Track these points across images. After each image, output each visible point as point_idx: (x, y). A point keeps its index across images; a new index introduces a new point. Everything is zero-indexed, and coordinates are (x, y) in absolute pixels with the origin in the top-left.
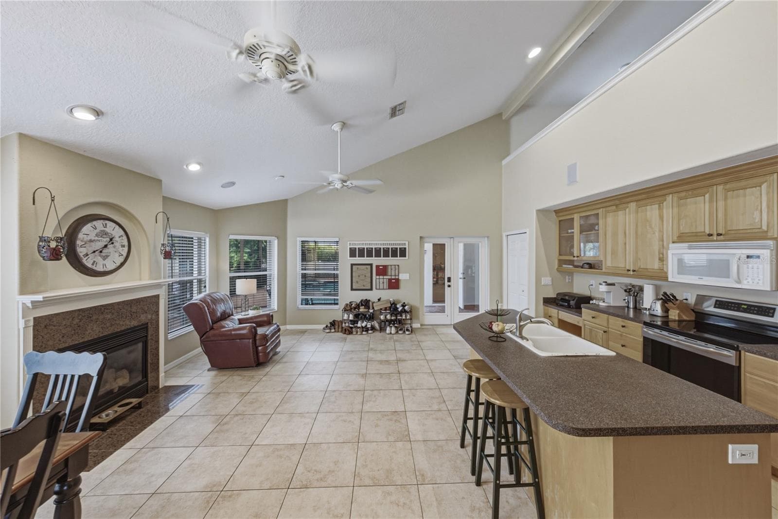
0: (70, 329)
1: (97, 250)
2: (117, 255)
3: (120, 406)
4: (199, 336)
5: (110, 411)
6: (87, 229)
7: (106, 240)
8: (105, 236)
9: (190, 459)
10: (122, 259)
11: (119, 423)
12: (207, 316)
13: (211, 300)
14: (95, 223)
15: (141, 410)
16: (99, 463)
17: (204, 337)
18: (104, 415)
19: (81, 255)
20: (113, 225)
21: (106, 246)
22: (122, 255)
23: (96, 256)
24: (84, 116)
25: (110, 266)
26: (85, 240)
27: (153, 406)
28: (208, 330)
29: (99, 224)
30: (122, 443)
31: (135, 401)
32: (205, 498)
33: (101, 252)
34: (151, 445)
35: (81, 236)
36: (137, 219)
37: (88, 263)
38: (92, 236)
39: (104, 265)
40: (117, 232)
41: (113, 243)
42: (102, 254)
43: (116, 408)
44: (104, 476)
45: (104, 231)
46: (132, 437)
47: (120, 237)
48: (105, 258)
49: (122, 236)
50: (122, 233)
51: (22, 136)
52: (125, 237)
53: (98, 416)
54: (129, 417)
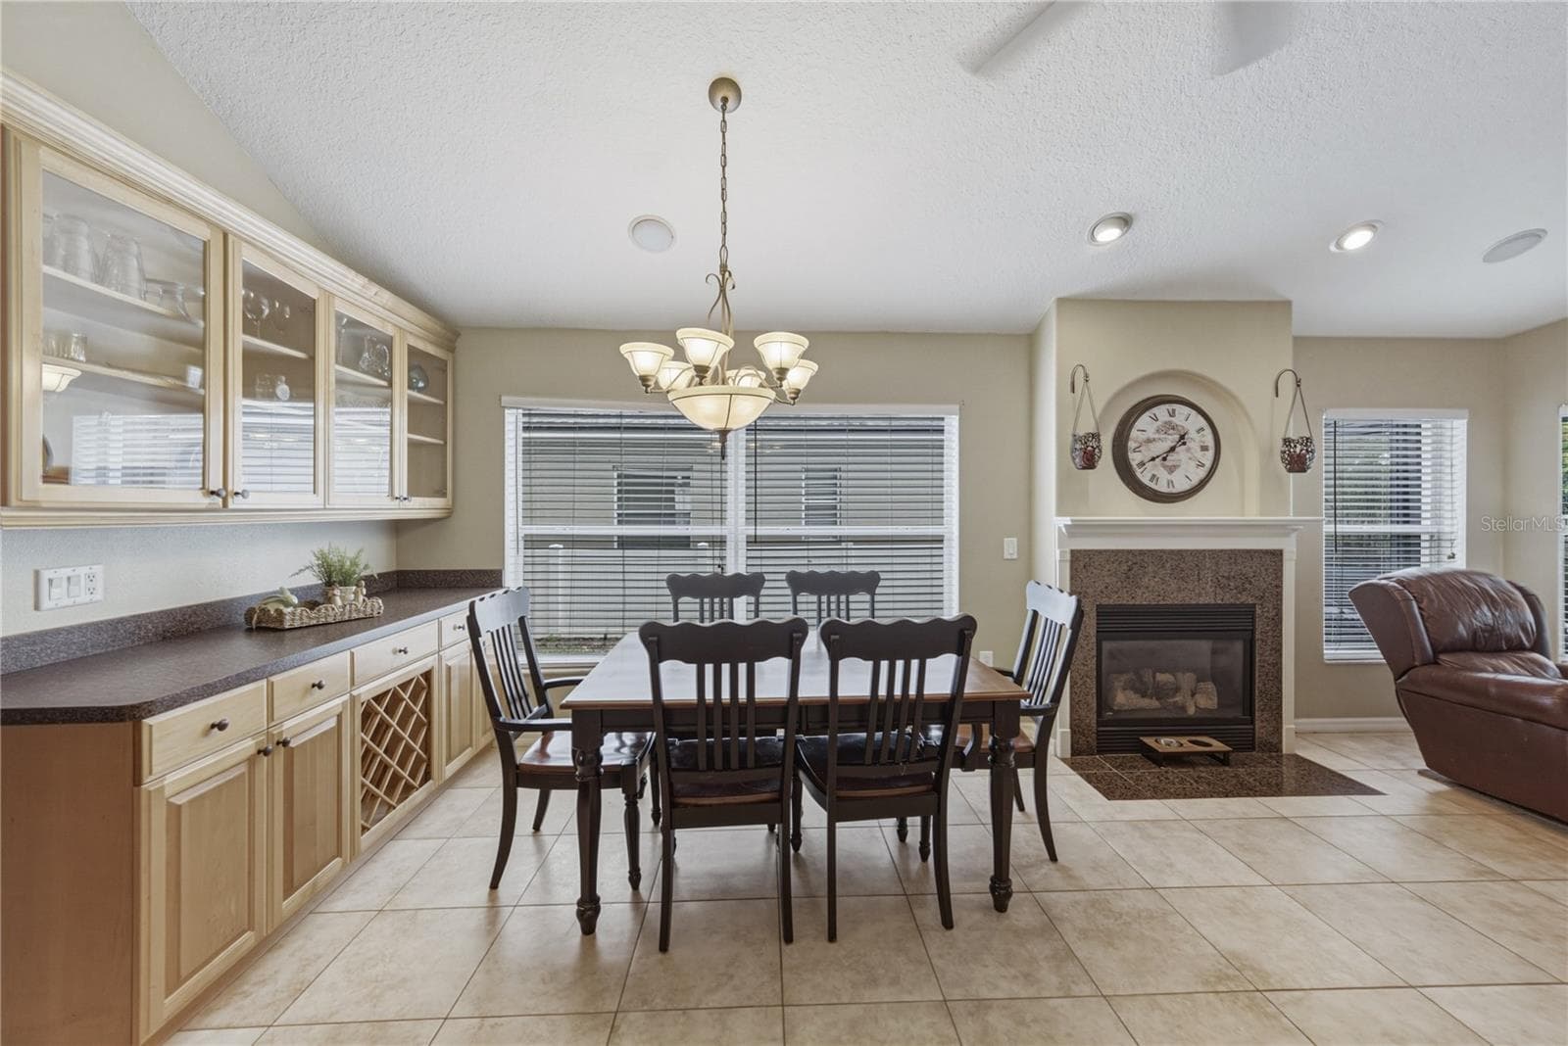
0: (1115, 579)
1: (1158, 457)
2: (1193, 464)
3: (1190, 742)
4: (1394, 674)
5: (1172, 740)
6: (1144, 422)
7: (1172, 439)
8: (1171, 431)
9: (1244, 891)
10: (1202, 473)
11: (1183, 768)
12: (1416, 625)
13: (1437, 587)
14: (1155, 410)
15: (1227, 768)
16: (1124, 799)
17: (1404, 678)
18: (1163, 741)
19: (1134, 464)
20: (1186, 410)
21: (1173, 449)
22: (1203, 465)
23: (1156, 466)
24: (1109, 234)
25: (1181, 485)
26: (1140, 440)
27: (1250, 774)
28: (1417, 663)
29: (1161, 411)
30: (1168, 795)
31: (1217, 746)
32: (1220, 970)
33: (1165, 459)
34: (1204, 826)
35: (1134, 433)
36: (1234, 397)
37: (1144, 478)
38: (1151, 434)
39: (1170, 483)
40: (1192, 422)
41: (1184, 444)
42: (1166, 463)
43: (1184, 740)
44: (1118, 817)
45: (1170, 422)
46: (1185, 796)
47: (1198, 431)
48: (1171, 470)
49: (1202, 429)
50: (1202, 422)
51: (1062, 302)
52: (1208, 431)
53: (1154, 738)
54: (1202, 769)
